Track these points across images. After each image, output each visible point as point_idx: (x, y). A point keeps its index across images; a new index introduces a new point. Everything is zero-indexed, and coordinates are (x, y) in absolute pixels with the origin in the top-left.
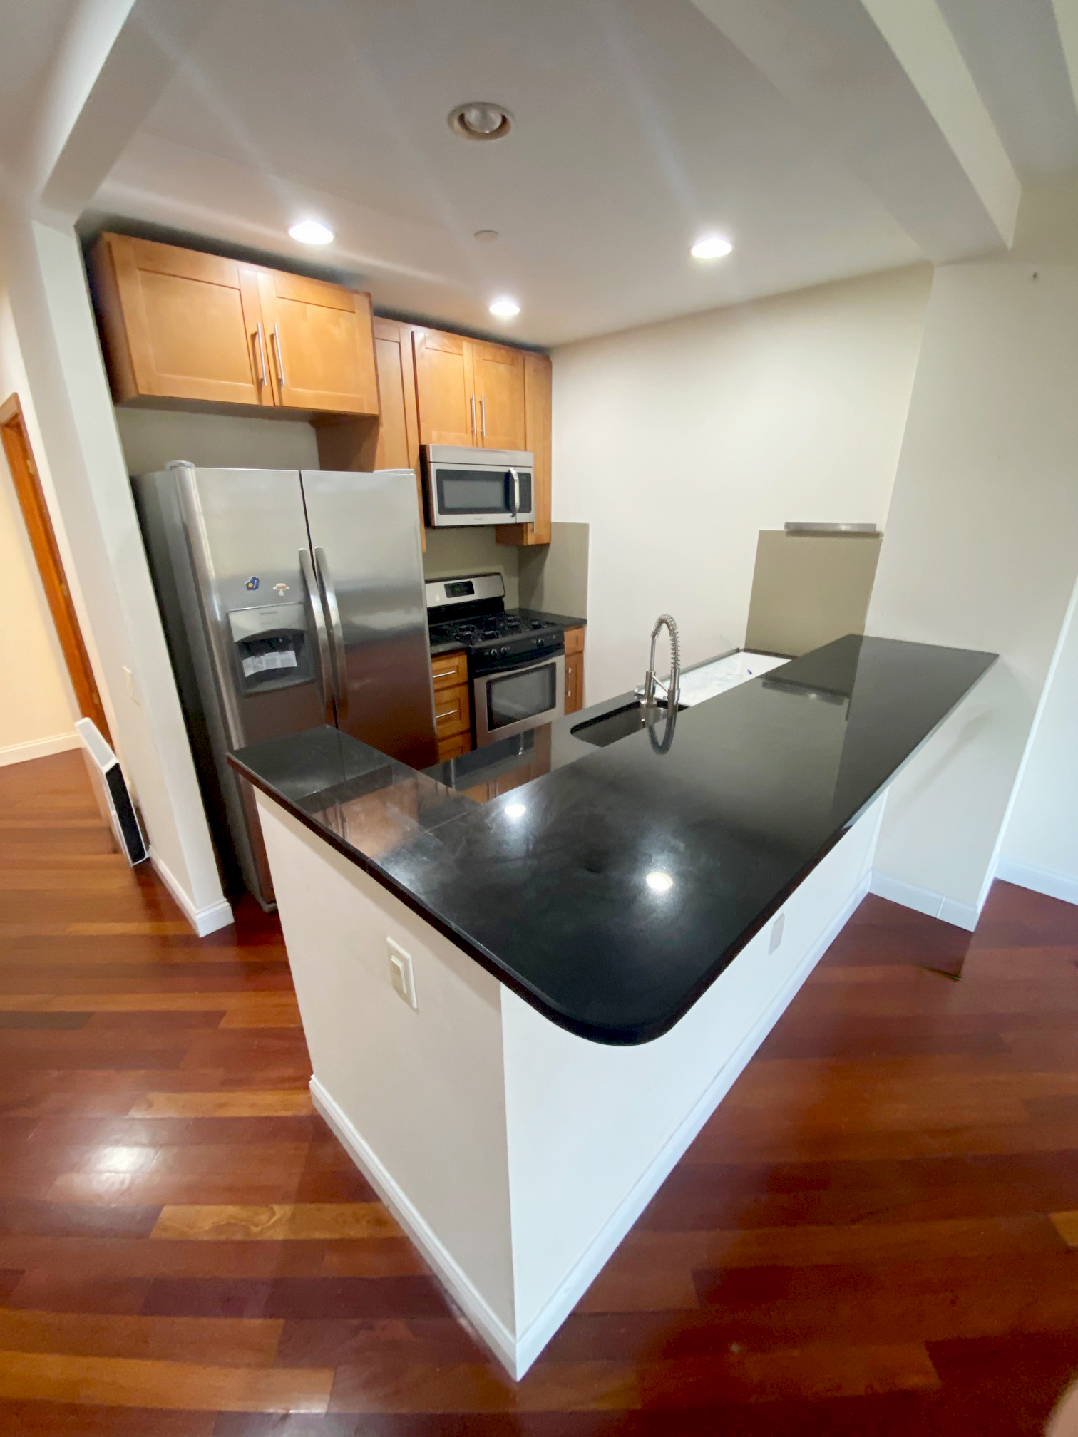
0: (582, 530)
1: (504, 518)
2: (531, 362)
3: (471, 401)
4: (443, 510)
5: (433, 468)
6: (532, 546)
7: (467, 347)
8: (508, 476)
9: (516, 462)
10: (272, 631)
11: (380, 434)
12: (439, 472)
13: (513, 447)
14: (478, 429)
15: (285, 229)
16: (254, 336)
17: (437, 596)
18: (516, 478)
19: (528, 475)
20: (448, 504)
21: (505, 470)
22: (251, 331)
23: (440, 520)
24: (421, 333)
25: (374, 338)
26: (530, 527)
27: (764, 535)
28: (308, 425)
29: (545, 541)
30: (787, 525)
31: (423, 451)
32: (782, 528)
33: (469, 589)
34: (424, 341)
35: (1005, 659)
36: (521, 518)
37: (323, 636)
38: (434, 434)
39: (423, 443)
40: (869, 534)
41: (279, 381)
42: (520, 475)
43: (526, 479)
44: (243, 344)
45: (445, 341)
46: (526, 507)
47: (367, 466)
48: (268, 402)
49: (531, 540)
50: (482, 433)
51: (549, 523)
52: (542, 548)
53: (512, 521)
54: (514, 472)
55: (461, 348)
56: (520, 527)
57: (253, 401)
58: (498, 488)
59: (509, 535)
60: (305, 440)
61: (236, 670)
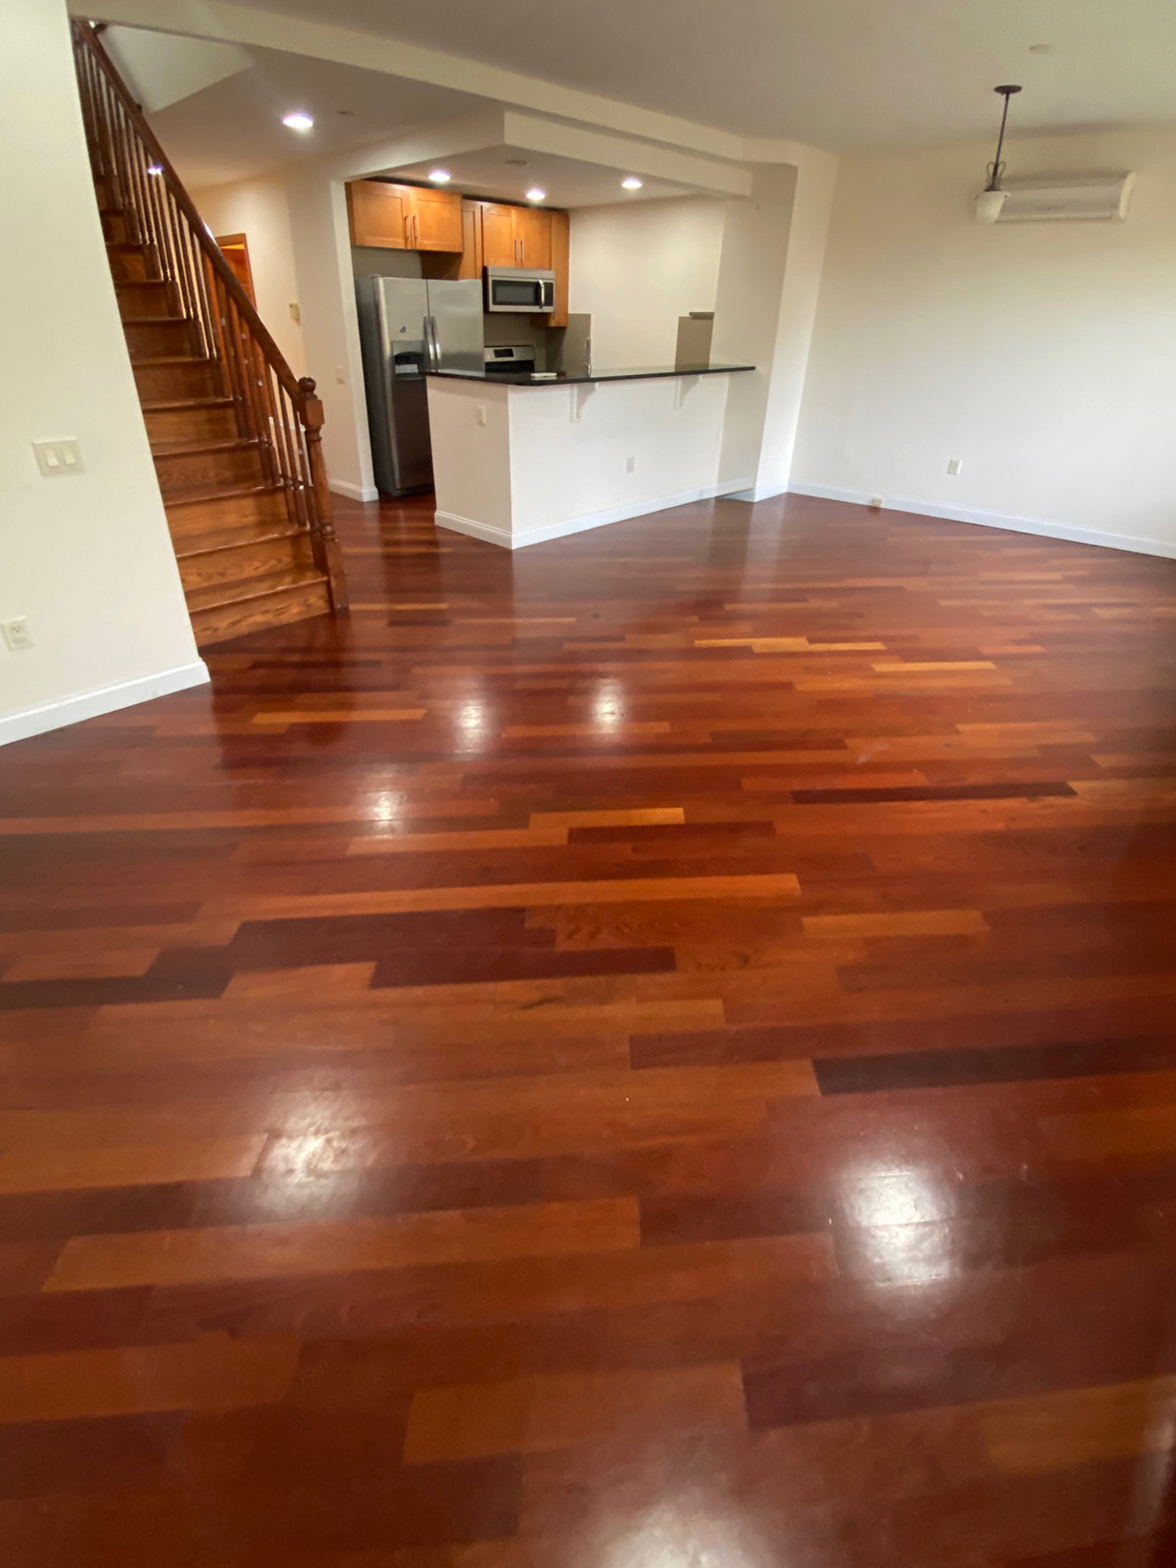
0: (587, 318)
1: (535, 309)
2: (555, 219)
3: (515, 241)
4: (495, 303)
5: (490, 280)
6: (554, 327)
7: (514, 212)
8: (538, 284)
9: (542, 277)
10: (409, 353)
11: (463, 263)
12: (494, 281)
13: (542, 267)
14: (518, 257)
15: (427, 176)
16: (406, 218)
17: (490, 356)
18: (543, 286)
19: (551, 284)
20: (498, 299)
21: (536, 281)
22: (405, 215)
23: (493, 308)
24: (486, 205)
25: (462, 211)
26: (552, 315)
27: (681, 319)
28: (417, 254)
29: (563, 325)
30: (690, 314)
31: (485, 270)
32: (688, 315)
33: (510, 353)
34: (489, 209)
35: (758, 368)
36: (546, 309)
37: (432, 357)
38: (492, 260)
39: (485, 265)
40: (709, 317)
41: (416, 238)
42: (545, 284)
43: (549, 287)
44: (401, 221)
45: (501, 209)
46: (549, 302)
47: (455, 277)
48: (409, 248)
49: (553, 323)
50: (522, 260)
51: (566, 314)
52: (561, 330)
53: (540, 311)
54: (541, 282)
55: (510, 212)
56: (546, 315)
57: (402, 247)
58: (531, 291)
59: (539, 321)
60: (416, 264)
61: (393, 370)
